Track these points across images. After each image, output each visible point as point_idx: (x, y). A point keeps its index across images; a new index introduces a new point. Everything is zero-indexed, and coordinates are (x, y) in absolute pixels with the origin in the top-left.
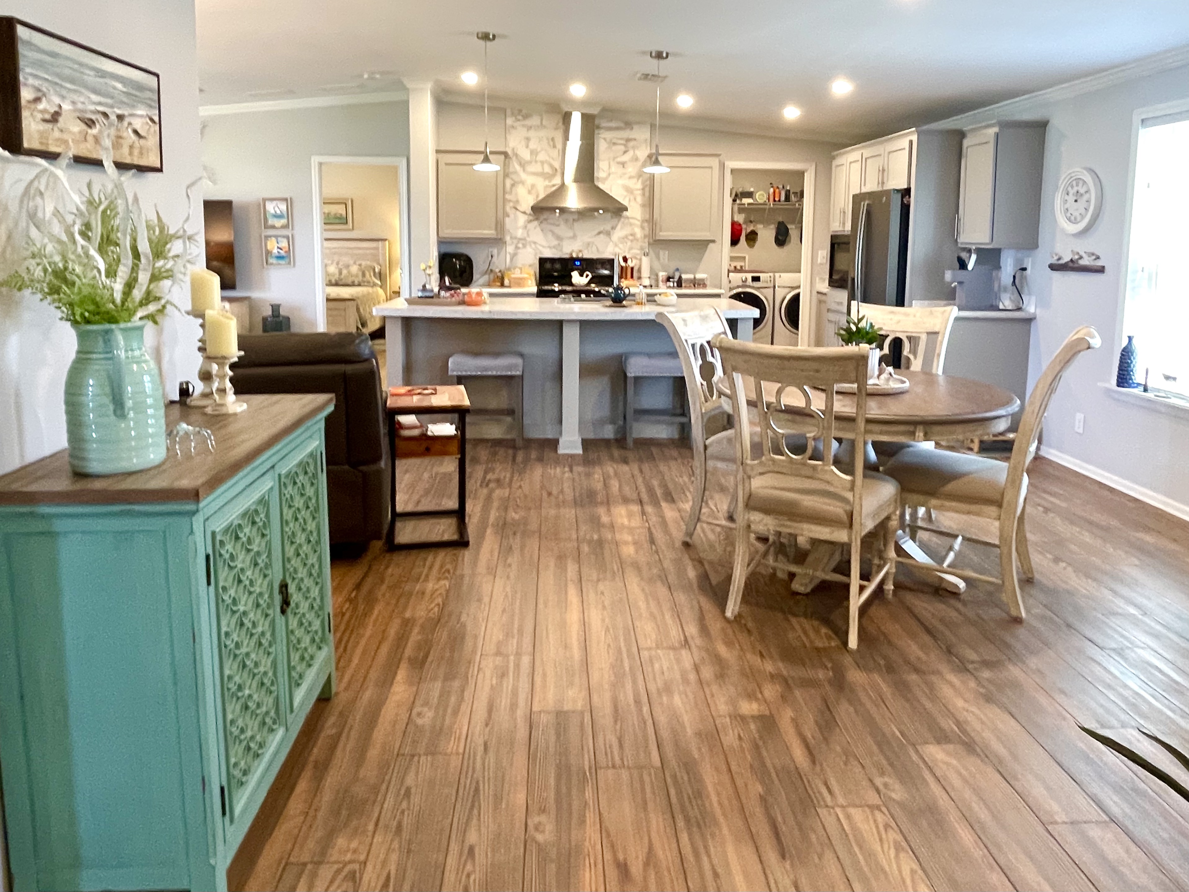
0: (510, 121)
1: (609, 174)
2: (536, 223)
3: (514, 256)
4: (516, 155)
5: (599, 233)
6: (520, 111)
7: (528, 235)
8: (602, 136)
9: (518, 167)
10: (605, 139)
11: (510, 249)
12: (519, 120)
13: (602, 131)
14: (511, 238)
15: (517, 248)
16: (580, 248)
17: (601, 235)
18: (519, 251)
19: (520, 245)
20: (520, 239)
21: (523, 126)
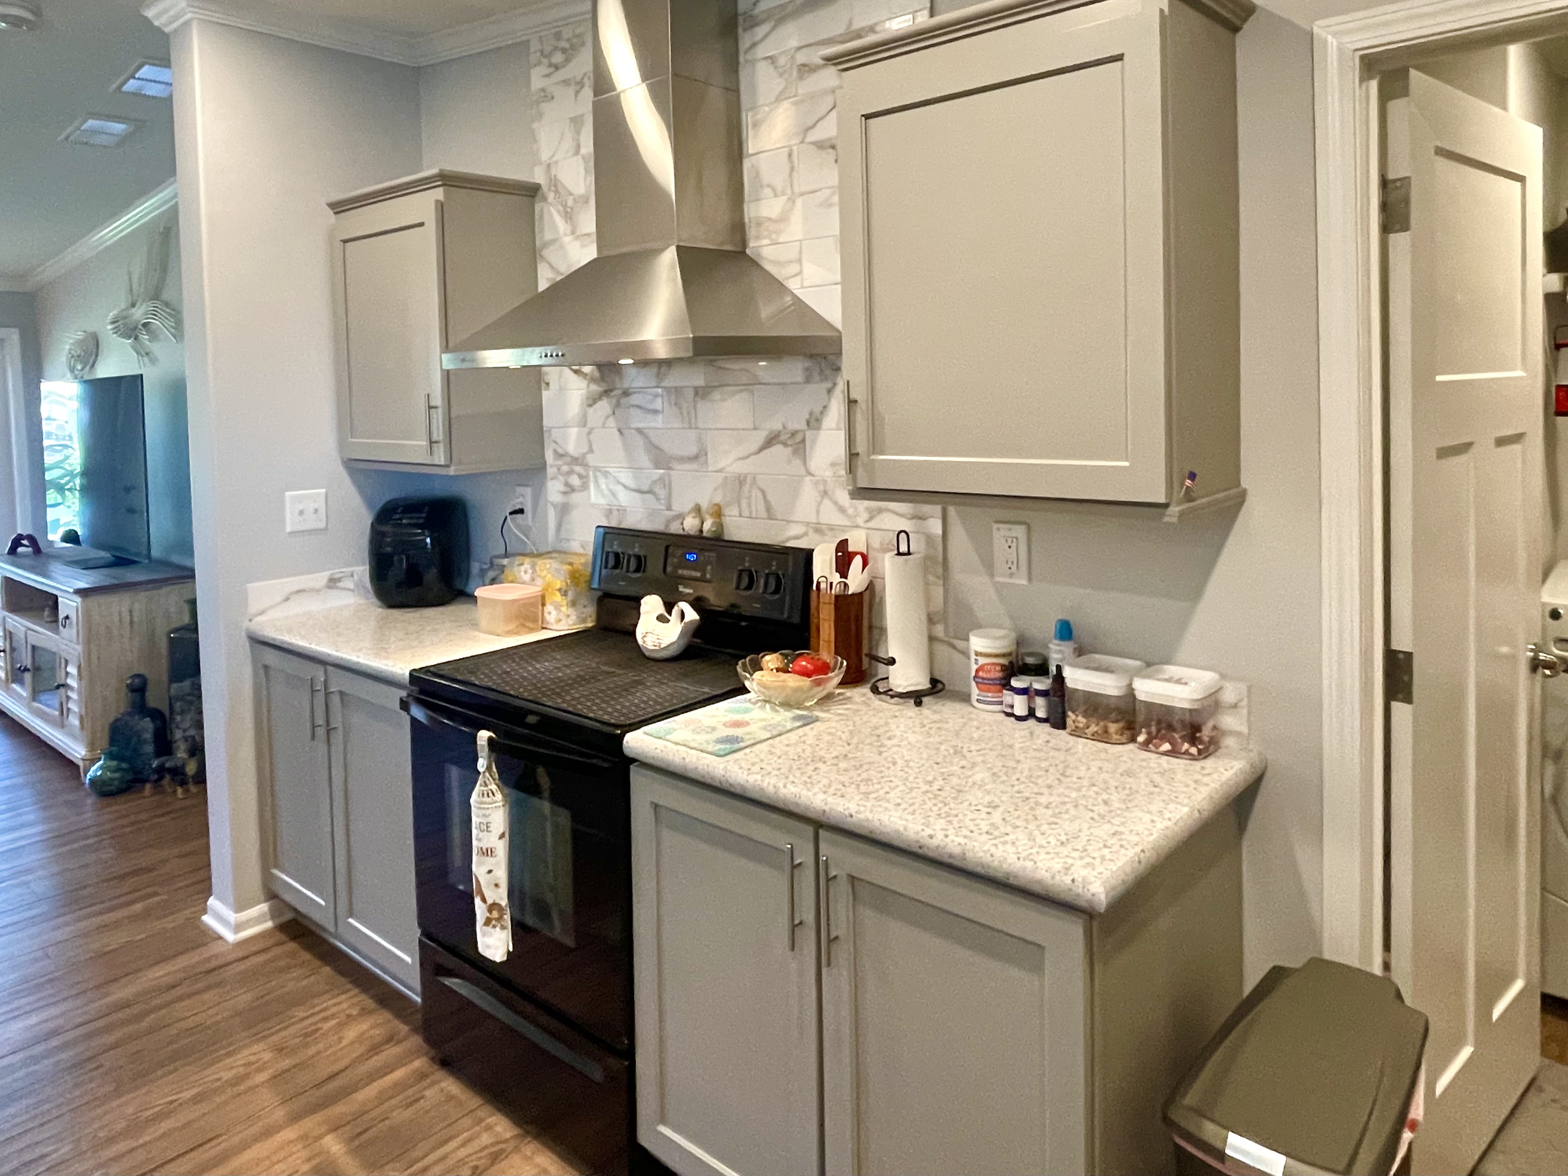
0: (538, 79)
1: (792, 200)
2: (604, 406)
3: (564, 510)
4: (555, 183)
5: (771, 441)
6: (558, 36)
7: (591, 451)
8: (761, 51)
9: (561, 225)
10: (772, 59)
11: (554, 489)
12: (557, 68)
13: (760, 31)
14: (559, 455)
15: (570, 489)
16: (718, 499)
17: (778, 449)
18: (576, 497)
19: (575, 481)
20: (575, 460)
21: (566, 82)
